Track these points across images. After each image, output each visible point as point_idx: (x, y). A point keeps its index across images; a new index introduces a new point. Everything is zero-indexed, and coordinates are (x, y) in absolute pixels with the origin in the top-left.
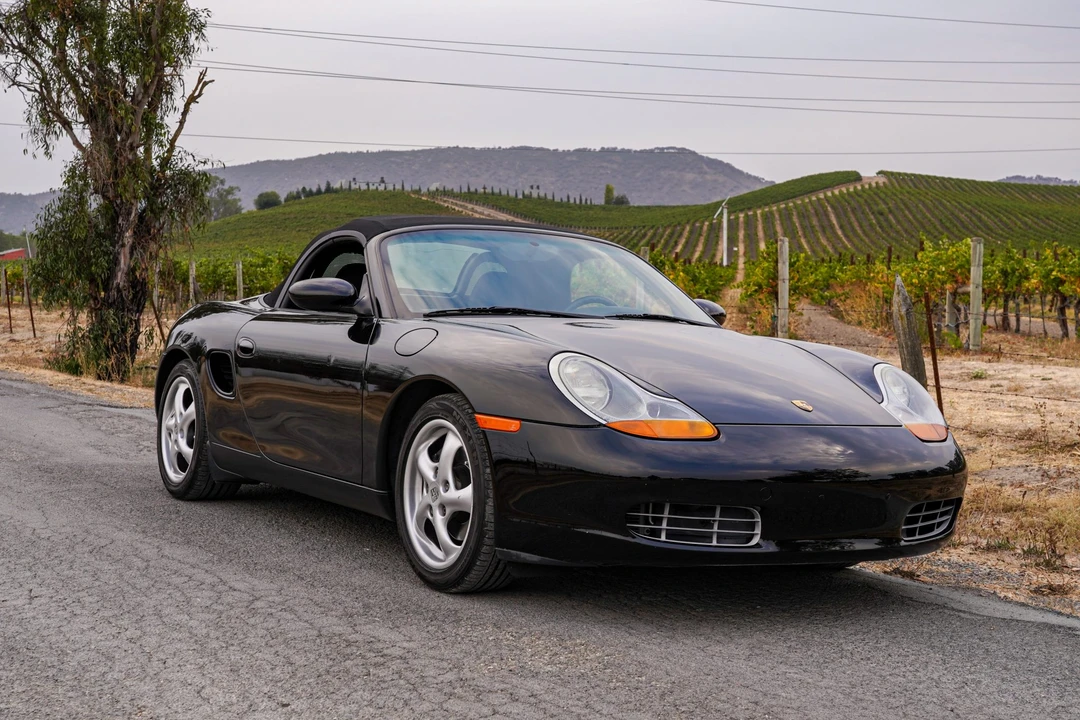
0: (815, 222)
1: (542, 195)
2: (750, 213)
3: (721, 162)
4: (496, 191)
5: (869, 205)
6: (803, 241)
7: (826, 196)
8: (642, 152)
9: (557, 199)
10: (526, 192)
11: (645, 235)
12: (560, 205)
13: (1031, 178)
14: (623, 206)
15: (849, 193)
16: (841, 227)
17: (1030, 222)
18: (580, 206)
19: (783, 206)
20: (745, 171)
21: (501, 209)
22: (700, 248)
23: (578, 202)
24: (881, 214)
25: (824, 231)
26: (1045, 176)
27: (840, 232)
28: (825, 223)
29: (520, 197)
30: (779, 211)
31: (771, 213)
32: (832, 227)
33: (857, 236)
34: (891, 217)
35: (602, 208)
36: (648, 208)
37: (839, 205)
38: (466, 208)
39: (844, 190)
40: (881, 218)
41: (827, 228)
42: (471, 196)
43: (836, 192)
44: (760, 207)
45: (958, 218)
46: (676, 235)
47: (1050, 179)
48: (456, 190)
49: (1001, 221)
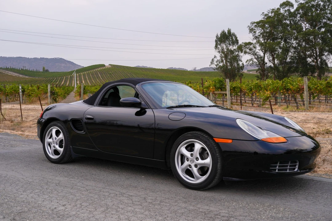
0: (95, 76)
1: (26, 69)
2: (80, 74)
3: (71, 62)
4: (14, 68)
5: (107, 72)
6: (93, 80)
7: (97, 70)
8: (51, 59)
9: (30, 70)
10: (22, 68)
11: (54, 79)
12: (31, 71)
13: (141, 66)
14: (48, 72)
15: (103, 69)
16: (102, 77)
17: (143, 76)
18: (36, 72)
19: (87, 72)
20: (77, 64)
21: (15, 72)
22: (68, 82)
23: (36, 71)
24: (111, 74)
25: (98, 78)
26: (144, 66)
27: (101, 78)
28: (98, 76)
29: (21, 69)
30: (87, 73)
31: (85, 74)
32: (99, 77)
33: (105, 79)
34: (113, 75)
35: (42, 72)
36: (54, 72)
37: (101, 72)
38: (6, 72)
39: (101, 68)
40: (110, 75)
41: (98, 77)
42: (7, 69)
43: (100, 69)
44: (82, 72)
45: (127, 75)
46: (62, 79)
47: (145, 67)
48: (3, 68)
49: (137, 76)
